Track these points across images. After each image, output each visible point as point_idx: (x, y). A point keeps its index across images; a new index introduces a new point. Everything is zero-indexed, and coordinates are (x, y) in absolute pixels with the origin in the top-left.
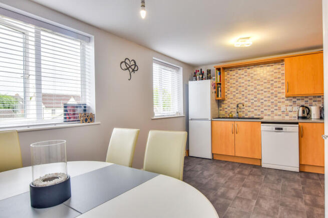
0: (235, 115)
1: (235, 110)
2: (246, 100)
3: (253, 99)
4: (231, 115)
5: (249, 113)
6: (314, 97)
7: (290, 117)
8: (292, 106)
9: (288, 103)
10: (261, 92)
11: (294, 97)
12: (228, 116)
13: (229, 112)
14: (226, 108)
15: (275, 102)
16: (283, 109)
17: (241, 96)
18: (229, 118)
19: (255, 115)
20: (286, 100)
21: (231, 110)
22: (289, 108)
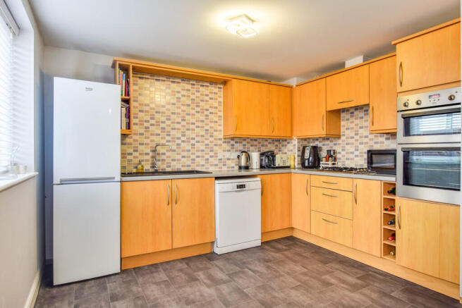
0: (147, 167)
1: (148, 157)
2: (168, 138)
3: (179, 138)
4: (140, 167)
5: (173, 163)
6: (252, 140)
7: (228, 168)
8: (230, 151)
9: (226, 146)
10: (192, 127)
11: (233, 139)
12: (134, 170)
13: (136, 161)
14: (130, 154)
15: (211, 145)
16: (220, 155)
17: (159, 131)
18: (137, 174)
19: (183, 166)
20: (224, 142)
21: (141, 158)
22: (227, 155)
